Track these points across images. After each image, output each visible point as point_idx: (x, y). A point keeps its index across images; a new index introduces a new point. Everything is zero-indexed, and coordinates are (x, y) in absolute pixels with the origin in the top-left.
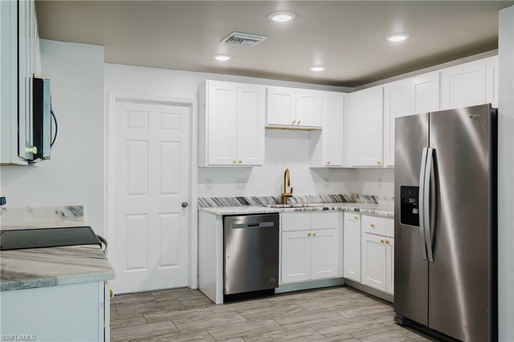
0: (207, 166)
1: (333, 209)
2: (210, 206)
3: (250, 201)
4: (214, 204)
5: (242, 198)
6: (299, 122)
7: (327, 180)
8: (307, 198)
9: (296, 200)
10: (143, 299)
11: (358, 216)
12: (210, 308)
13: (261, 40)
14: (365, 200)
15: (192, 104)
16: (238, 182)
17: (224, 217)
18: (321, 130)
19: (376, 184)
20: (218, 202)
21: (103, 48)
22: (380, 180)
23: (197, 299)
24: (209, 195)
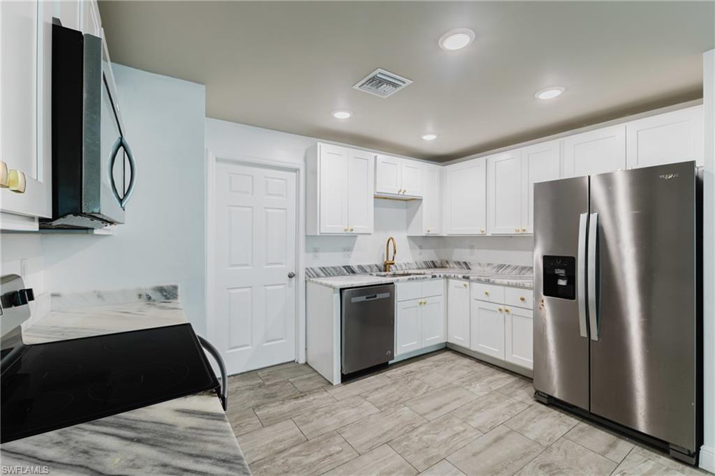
0: (318, 234)
1: (440, 276)
2: (318, 276)
3: (356, 269)
4: (322, 274)
5: (349, 267)
6: (405, 191)
7: (421, 247)
8: (405, 265)
9: (396, 267)
10: (249, 383)
11: (467, 283)
12: (329, 391)
13: (404, 85)
14: (455, 266)
15: (298, 170)
16: (344, 250)
17: (342, 290)
18: (422, 200)
19: (467, 251)
20: (327, 272)
21: (203, 87)
22: (472, 247)
23: (309, 379)
24: (316, 265)
